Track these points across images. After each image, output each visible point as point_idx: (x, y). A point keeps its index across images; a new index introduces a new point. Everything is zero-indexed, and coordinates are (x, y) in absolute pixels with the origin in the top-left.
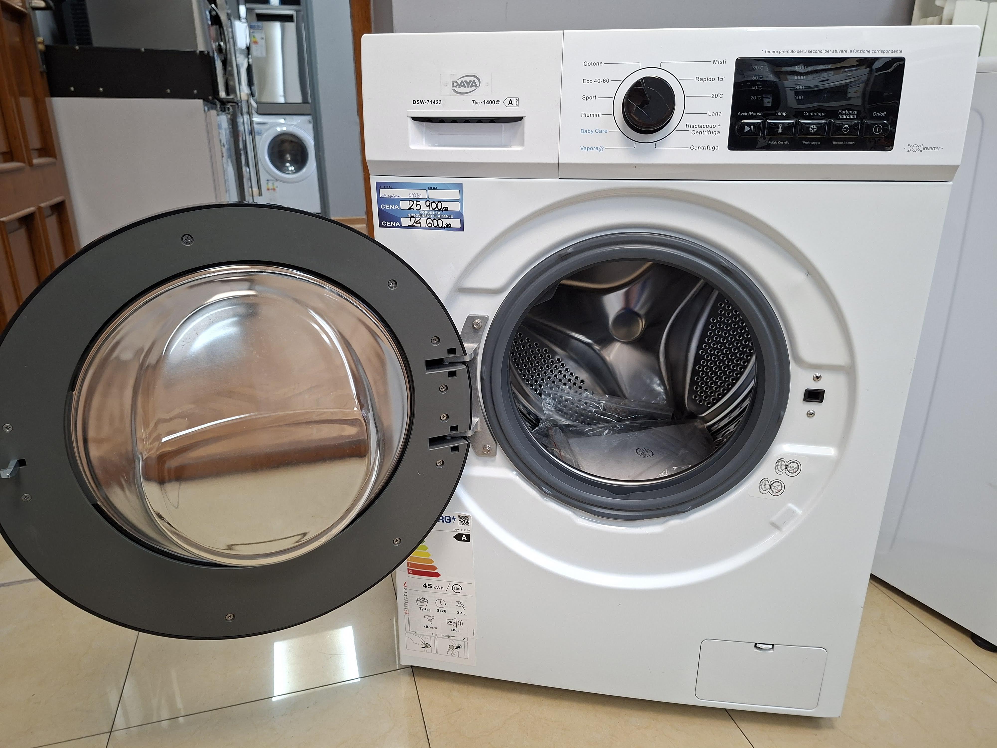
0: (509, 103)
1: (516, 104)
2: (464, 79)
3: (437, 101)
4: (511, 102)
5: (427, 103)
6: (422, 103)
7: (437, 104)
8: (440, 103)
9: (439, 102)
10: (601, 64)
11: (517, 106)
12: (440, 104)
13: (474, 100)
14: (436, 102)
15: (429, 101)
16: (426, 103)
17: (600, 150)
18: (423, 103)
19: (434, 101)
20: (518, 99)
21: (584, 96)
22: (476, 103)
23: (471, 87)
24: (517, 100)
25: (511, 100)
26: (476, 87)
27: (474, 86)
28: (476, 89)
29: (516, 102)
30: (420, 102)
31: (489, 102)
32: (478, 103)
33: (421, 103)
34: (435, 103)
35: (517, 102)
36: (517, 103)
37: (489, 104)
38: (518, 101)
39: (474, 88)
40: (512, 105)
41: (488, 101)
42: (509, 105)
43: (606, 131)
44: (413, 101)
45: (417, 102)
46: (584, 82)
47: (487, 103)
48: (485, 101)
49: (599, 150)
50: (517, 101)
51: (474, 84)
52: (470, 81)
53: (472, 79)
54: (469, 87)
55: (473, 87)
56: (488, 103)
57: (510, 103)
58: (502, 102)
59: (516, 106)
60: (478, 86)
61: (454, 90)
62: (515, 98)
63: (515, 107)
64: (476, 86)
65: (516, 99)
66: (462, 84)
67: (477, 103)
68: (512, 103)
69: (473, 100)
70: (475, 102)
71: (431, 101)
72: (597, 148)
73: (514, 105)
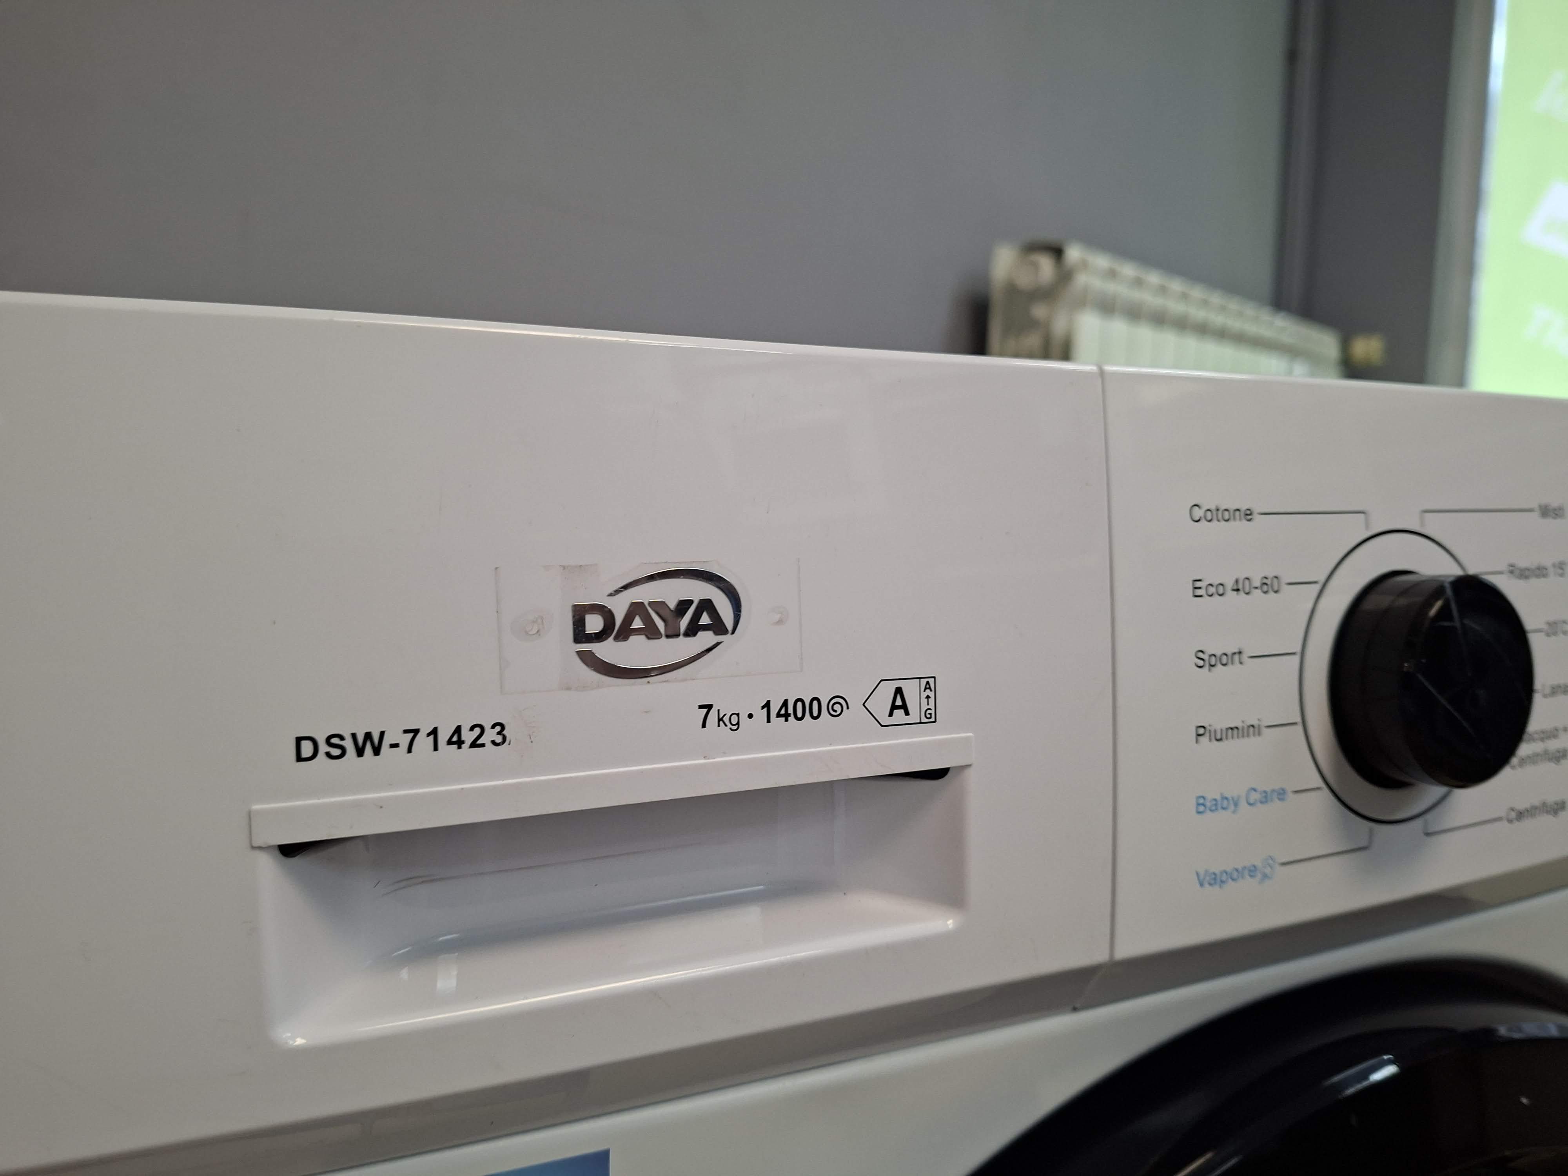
0: (894, 707)
1: (924, 707)
2: (646, 594)
3: (477, 731)
4: (899, 702)
5: (404, 746)
6: (368, 749)
7: (474, 745)
8: (499, 739)
9: (491, 735)
10: (1248, 515)
11: (930, 718)
12: (493, 742)
13: (709, 707)
14: (468, 737)
15: (416, 732)
16: (394, 746)
17: (1265, 876)
18: (377, 751)
19: (458, 730)
20: (931, 681)
21: (1201, 655)
22: (720, 720)
23: (693, 630)
24: (928, 687)
25: (899, 691)
26: (717, 633)
27: (705, 628)
28: (718, 644)
29: (924, 701)
30: (348, 744)
31: (791, 711)
32: (734, 720)
33: (360, 752)
34: (460, 743)
35: (928, 697)
36: (932, 706)
37: (791, 719)
38: (932, 694)
39: (706, 638)
40: (907, 713)
41: (785, 704)
42: (891, 715)
43: (1281, 794)
44: (299, 740)
45: (323, 748)
46: (1198, 592)
47: (779, 715)
48: (767, 705)
49: (1259, 876)
50: (928, 692)
51: (705, 619)
52: (684, 606)
53: (698, 591)
54: (678, 635)
55: (700, 633)
56: (786, 716)
57: (899, 707)
58: (855, 702)
59: (924, 720)
60: (730, 627)
61: (589, 660)
62: (920, 678)
63: (921, 723)
64: (718, 627)
65: (924, 681)
66: (638, 623)
67: (726, 719)
68: (904, 707)
69: (701, 707)
70: (713, 714)
71: (434, 732)
72: (1252, 871)
73: (914, 716)
